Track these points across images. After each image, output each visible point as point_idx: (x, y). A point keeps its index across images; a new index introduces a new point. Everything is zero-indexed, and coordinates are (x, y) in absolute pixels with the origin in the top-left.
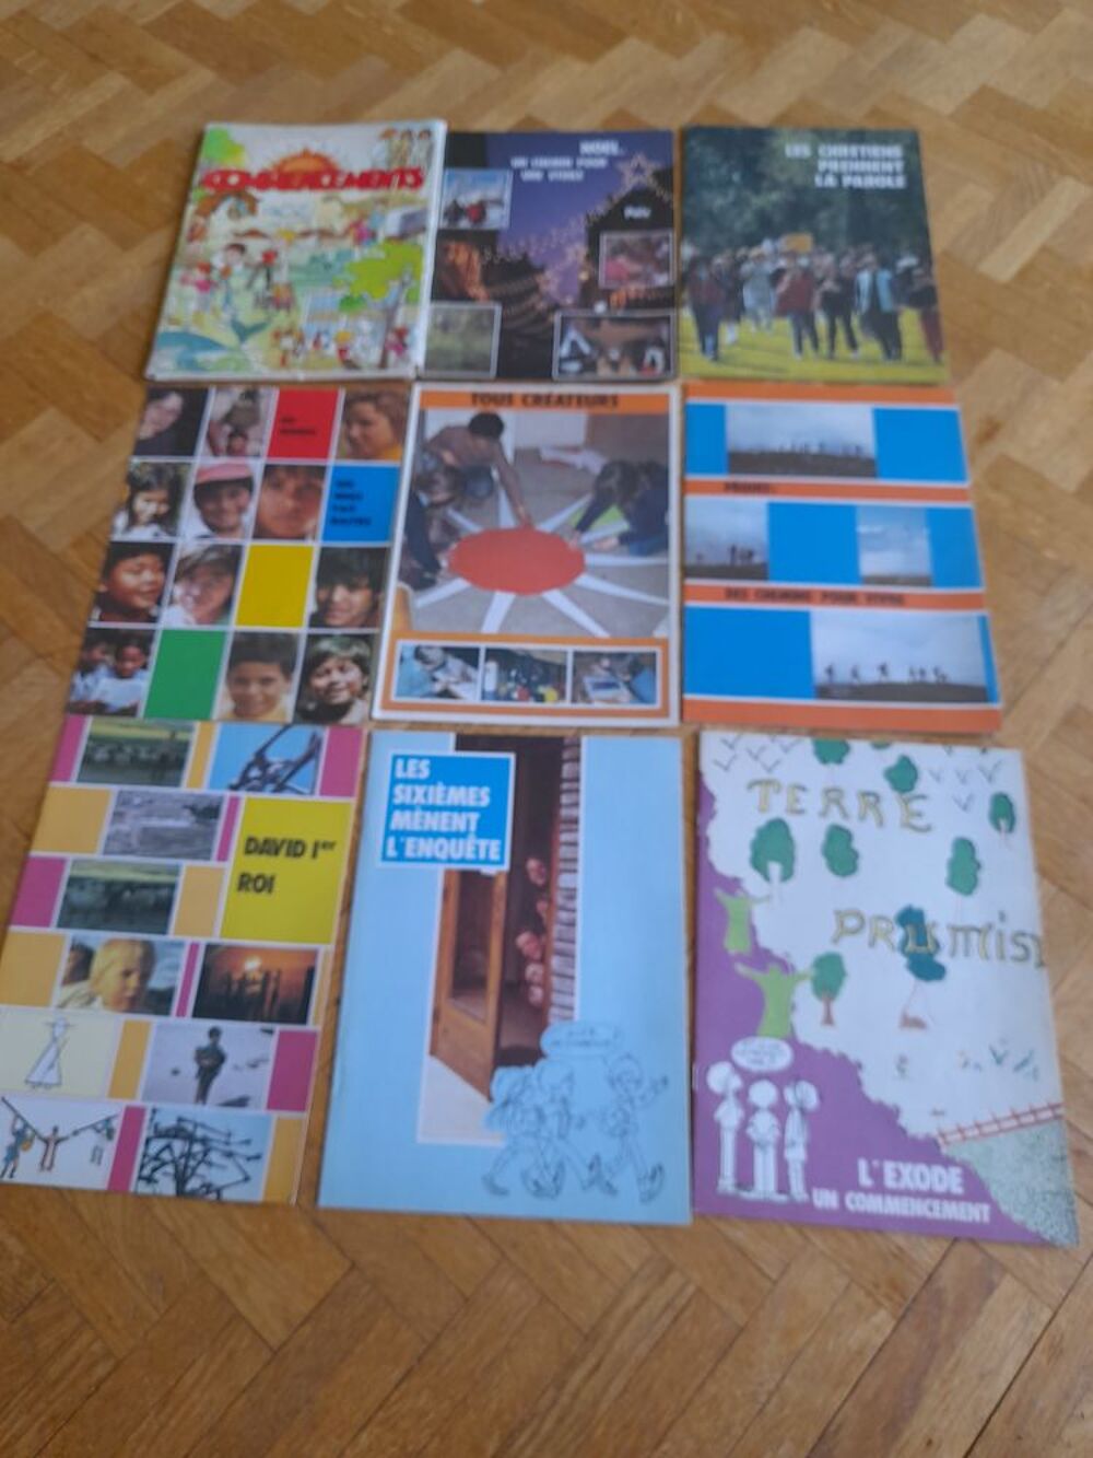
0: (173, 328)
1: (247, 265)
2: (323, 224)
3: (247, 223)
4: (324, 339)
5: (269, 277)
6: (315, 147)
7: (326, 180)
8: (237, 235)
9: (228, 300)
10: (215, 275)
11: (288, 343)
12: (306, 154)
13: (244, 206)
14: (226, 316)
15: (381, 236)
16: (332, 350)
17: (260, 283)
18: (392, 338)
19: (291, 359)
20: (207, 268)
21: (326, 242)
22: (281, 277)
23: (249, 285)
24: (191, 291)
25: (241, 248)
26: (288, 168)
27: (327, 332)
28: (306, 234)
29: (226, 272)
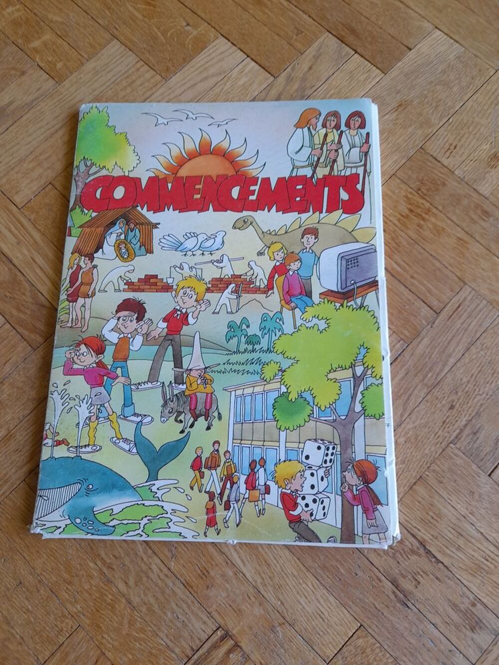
0: (61, 452)
1: (148, 339)
2: (240, 269)
3: (143, 266)
4: (261, 477)
5: (178, 362)
6: (217, 138)
7: (235, 192)
8: (131, 286)
9: (128, 402)
10: (107, 358)
11: (213, 480)
12: (205, 150)
13: (135, 236)
14: (128, 429)
15: (316, 290)
16: (273, 498)
17: (167, 371)
18: (352, 479)
19: (220, 512)
20: (98, 346)
21: (246, 297)
22: (194, 360)
23: (153, 375)
24: (80, 384)
25: (137, 309)
26: (184, 172)
27: (263, 462)
28: (219, 285)
29: (122, 353)
